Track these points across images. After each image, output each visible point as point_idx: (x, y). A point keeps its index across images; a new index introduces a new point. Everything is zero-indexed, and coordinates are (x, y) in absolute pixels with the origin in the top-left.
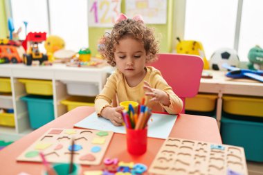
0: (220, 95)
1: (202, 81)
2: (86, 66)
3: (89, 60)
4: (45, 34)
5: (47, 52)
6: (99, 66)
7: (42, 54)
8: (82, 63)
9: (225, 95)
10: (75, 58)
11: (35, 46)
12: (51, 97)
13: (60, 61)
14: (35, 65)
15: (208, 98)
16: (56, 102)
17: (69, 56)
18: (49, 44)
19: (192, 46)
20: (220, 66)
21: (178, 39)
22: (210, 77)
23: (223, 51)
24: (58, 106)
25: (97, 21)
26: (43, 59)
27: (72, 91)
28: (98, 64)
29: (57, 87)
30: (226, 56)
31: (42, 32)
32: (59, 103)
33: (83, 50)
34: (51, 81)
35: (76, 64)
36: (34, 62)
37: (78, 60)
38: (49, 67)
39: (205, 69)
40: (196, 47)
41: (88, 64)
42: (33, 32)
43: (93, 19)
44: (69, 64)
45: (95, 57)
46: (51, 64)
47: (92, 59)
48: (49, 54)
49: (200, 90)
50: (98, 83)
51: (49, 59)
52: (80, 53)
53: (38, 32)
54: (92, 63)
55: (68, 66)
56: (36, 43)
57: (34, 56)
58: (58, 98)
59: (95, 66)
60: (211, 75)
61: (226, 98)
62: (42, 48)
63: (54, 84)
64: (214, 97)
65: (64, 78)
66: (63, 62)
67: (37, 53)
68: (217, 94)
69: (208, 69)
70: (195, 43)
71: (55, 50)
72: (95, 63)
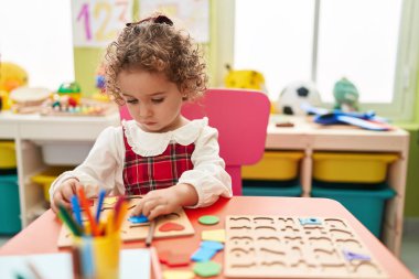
0: (309, 152)
9: (316, 151)
12: (13, 172)
16: (23, 180)
19: (251, 77)
20: (295, 109)
21: (228, 67)
22: (290, 125)
23: (299, 86)
24: (26, 186)
25: (89, 36)
29: (24, 152)
30: (303, 92)
32: (27, 181)
33: (66, 86)
34: (12, 141)
40: (256, 80)
43: (82, 33)
49: (269, 144)
52: (61, 91)
58: (25, 173)
60: (291, 122)
61: (318, 156)
63: (18, 147)
64: (297, 156)
65: (37, 135)
68: (302, 151)
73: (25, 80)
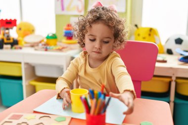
0: (174, 78)
1: (157, 65)
2: (52, 50)
3: (55, 45)
4: (15, 21)
5: (19, 36)
6: (64, 50)
7: (13, 39)
8: (48, 47)
9: (177, 78)
10: (43, 43)
11: (7, 31)
12: (20, 78)
13: (29, 45)
14: (7, 48)
15: (162, 81)
16: (24, 82)
17: (37, 40)
18: (20, 29)
19: (149, 32)
20: (173, 51)
21: (136, 26)
22: (164, 61)
23: (177, 37)
24: (26, 86)
25: (63, 9)
26: (14, 43)
27: (40, 73)
28: (63, 48)
29: (25, 69)
30: (179, 41)
31: (13, 19)
32: (27, 84)
33: (50, 35)
34: (20, 63)
35: (43, 48)
36: (5, 46)
37: (45, 45)
38: (19, 51)
39: (160, 53)
40: (152, 34)
41: (54, 48)
42: (4, 19)
43: (60, 8)
44: (36, 48)
45: (61, 42)
46: (21, 48)
47: (58, 44)
48: (20, 39)
49: (155, 73)
50: (63, 66)
51: (19, 43)
52: (48, 38)
53: (9, 19)
54: (57, 48)
55: (36, 50)
56: (7, 29)
57: (5, 41)
58: (27, 79)
59: (60, 50)
60: (165, 60)
61: (179, 81)
62: (13, 33)
63: (23, 66)
64: (168, 80)
65: (32, 61)
66: (32, 46)
67: (8, 38)
68: (170, 77)
69: (163, 53)
70: (151, 30)
71: (26, 34)
72: (60, 48)
73: (33, 31)
